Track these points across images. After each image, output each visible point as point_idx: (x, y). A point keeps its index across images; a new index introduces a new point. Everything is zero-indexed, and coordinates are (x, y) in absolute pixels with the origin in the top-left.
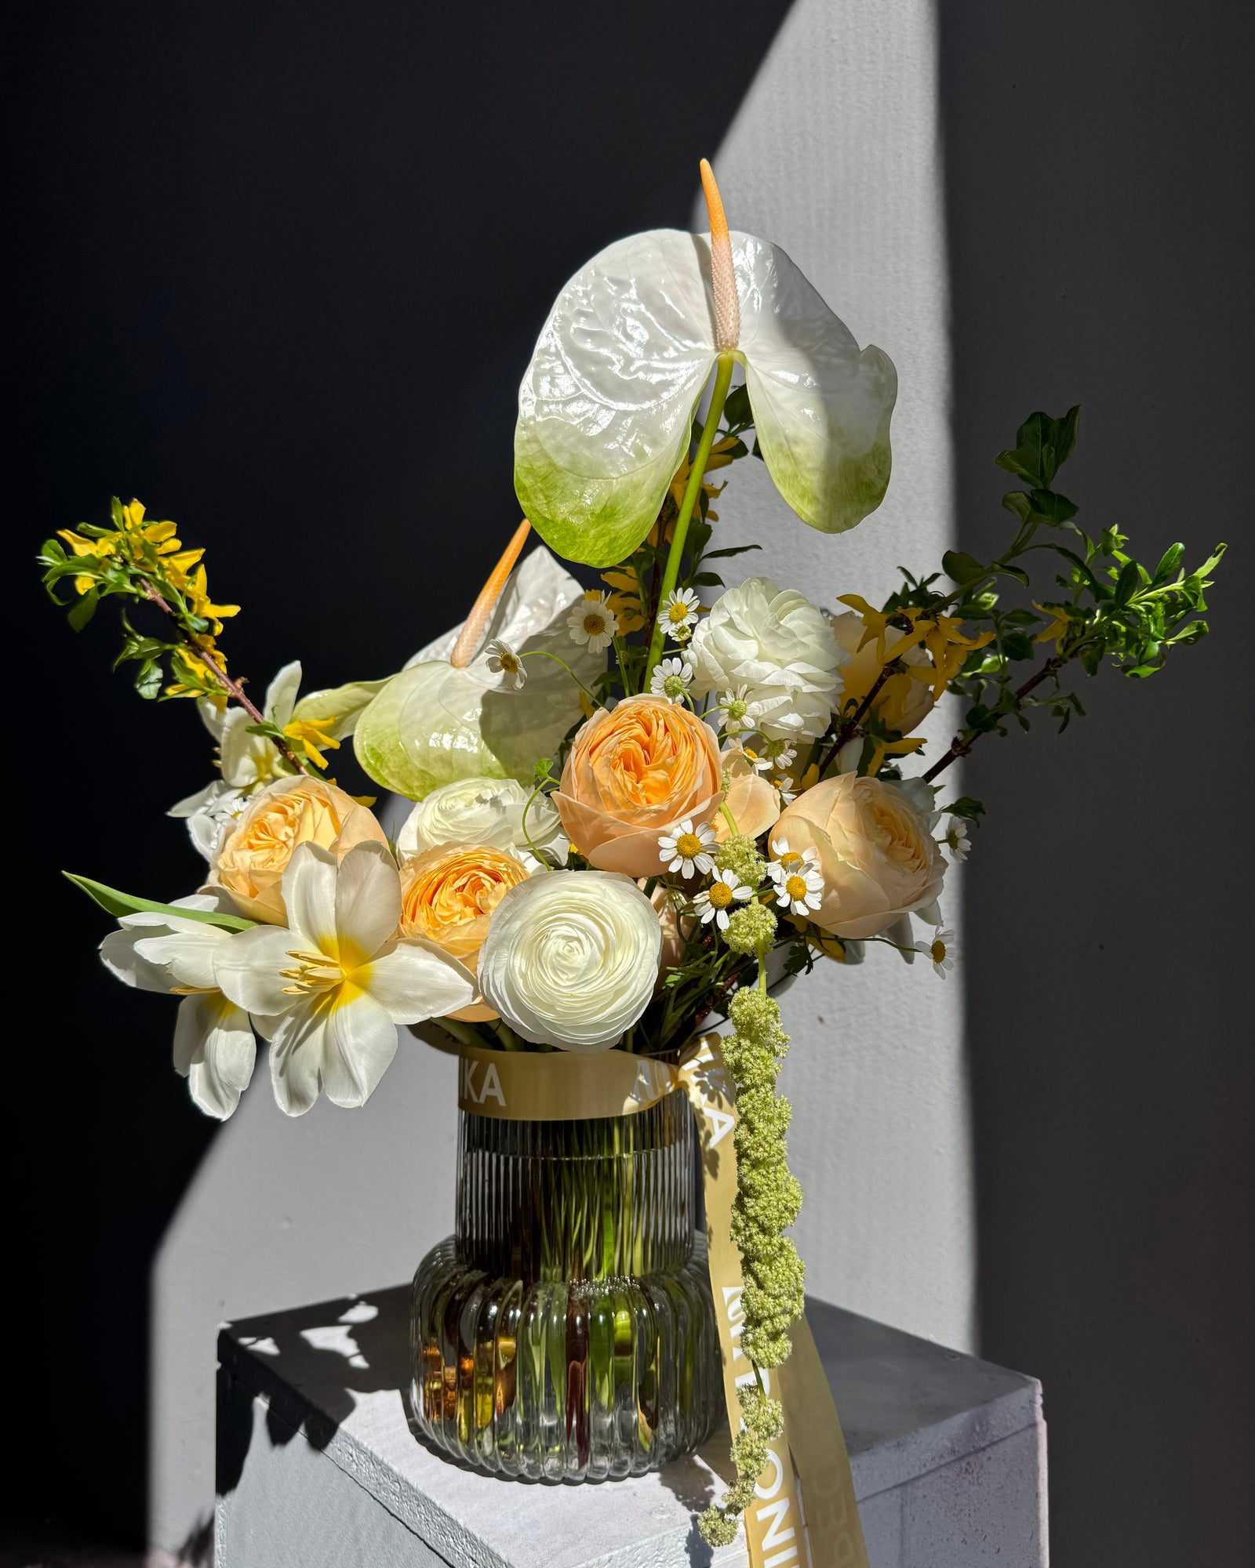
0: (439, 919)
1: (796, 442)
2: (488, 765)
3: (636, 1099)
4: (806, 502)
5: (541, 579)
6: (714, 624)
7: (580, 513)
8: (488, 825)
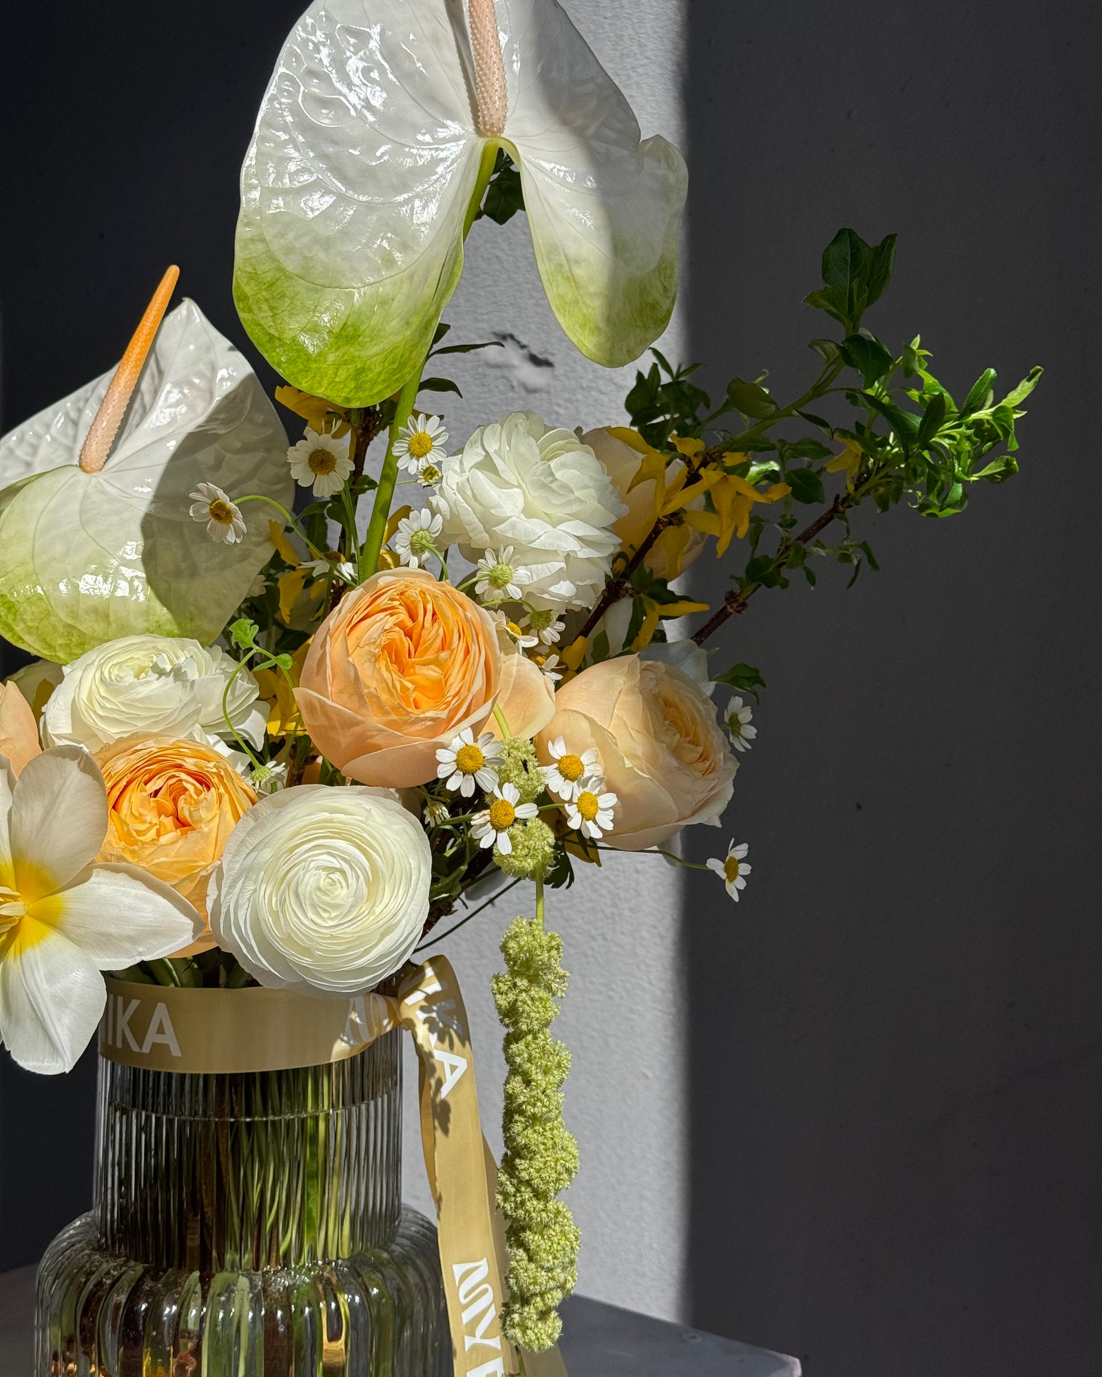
0: (134, 834)
1: (577, 262)
2: (156, 619)
3: (347, 1042)
4: (587, 333)
5: (192, 347)
6: (468, 464)
7: (315, 331)
8: (174, 705)
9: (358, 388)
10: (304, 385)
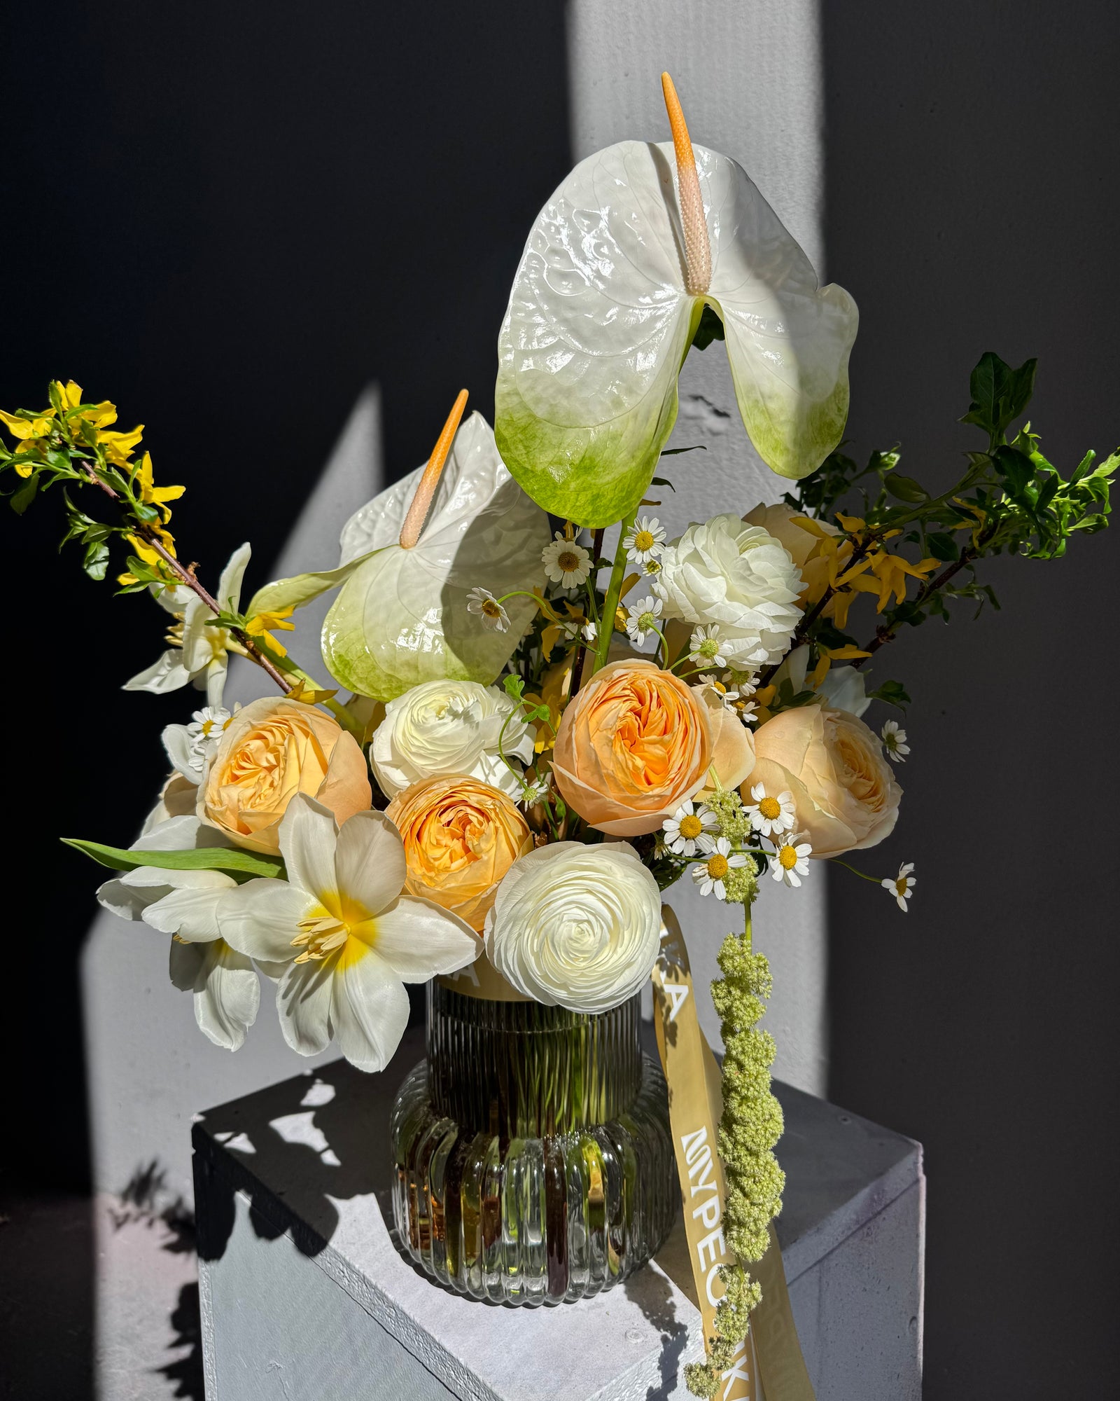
0: (432, 861)
1: (770, 397)
2: (453, 668)
4: (778, 454)
5: (479, 449)
6: (681, 557)
7: (560, 464)
8: (464, 742)
9: (595, 512)
10: (552, 508)
